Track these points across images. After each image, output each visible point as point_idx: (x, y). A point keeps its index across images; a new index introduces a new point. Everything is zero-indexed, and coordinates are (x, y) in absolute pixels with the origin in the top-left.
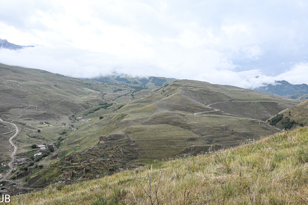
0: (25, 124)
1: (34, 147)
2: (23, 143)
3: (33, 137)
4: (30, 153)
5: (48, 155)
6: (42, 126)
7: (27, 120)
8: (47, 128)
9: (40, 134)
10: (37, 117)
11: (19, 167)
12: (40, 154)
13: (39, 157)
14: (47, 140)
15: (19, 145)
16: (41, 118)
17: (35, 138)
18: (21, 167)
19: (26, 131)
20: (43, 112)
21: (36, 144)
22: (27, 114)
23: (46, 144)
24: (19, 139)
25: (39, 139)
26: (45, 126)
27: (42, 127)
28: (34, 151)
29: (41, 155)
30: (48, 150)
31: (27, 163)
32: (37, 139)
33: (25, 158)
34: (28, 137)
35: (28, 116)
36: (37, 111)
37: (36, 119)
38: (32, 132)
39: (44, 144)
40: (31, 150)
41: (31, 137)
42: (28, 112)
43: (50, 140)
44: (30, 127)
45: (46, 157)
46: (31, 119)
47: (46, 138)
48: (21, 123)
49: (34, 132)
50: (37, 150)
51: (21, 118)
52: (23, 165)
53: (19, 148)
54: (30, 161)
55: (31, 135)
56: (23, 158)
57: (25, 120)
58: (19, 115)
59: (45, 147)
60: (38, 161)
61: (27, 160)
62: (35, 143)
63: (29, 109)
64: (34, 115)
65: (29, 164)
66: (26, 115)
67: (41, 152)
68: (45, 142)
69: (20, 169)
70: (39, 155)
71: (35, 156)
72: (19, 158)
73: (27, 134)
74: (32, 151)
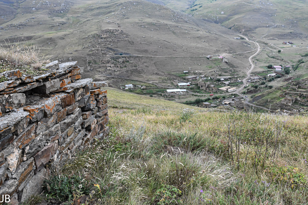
0: (268, 43)
1: (270, 67)
2: (261, 62)
3: (271, 58)
4: (265, 72)
5: (281, 77)
6: (285, 46)
7: (271, 39)
8: (289, 48)
9: (279, 55)
10: (282, 36)
11: (252, 84)
12: (274, 74)
13: (272, 77)
14: (285, 61)
15: (257, 64)
16: (285, 37)
17: (273, 58)
18: (253, 84)
19: (267, 51)
20: (289, 31)
21: (273, 65)
22: (272, 33)
23: (283, 65)
24: (258, 58)
25: (277, 59)
26: (288, 46)
27: (284, 48)
28: (269, 71)
29: (275, 76)
30: (283, 72)
31: (259, 82)
32: (275, 59)
33: (258, 76)
34: (267, 57)
35: (273, 35)
36: (283, 30)
37: (281, 39)
38: (272, 52)
39: (280, 66)
40: (266, 69)
41: (270, 57)
42: (273, 31)
43: (289, 62)
44: (271, 47)
45: (279, 79)
46: (275, 38)
47: (285, 59)
48: (264, 43)
49: (274, 53)
50: (272, 70)
51: (265, 37)
52: (255, 83)
53: (256, 66)
54: (263, 80)
55: (270, 55)
56: (257, 76)
57: (269, 39)
58: (263, 35)
59: (281, 68)
60: (270, 81)
61: (260, 79)
62: (272, 63)
63: (275, 28)
64: (278, 35)
65: (261, 82)
66: (270, 35)
67: (275, 73)
68: (282, 63)
69: (252, 86)
70: (272, 75)
71: (268, 76)
72: (254, 76)
73: (267, 54)
74: (267, 71)
